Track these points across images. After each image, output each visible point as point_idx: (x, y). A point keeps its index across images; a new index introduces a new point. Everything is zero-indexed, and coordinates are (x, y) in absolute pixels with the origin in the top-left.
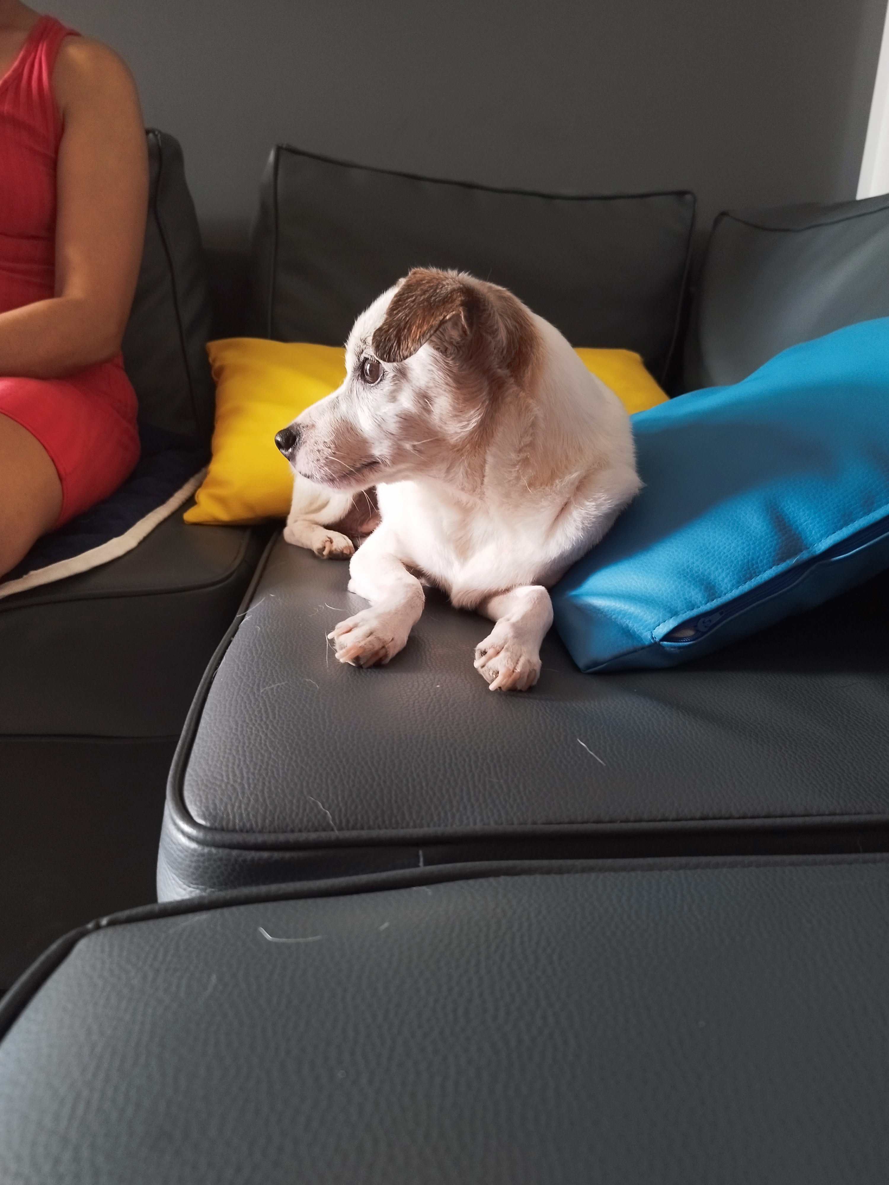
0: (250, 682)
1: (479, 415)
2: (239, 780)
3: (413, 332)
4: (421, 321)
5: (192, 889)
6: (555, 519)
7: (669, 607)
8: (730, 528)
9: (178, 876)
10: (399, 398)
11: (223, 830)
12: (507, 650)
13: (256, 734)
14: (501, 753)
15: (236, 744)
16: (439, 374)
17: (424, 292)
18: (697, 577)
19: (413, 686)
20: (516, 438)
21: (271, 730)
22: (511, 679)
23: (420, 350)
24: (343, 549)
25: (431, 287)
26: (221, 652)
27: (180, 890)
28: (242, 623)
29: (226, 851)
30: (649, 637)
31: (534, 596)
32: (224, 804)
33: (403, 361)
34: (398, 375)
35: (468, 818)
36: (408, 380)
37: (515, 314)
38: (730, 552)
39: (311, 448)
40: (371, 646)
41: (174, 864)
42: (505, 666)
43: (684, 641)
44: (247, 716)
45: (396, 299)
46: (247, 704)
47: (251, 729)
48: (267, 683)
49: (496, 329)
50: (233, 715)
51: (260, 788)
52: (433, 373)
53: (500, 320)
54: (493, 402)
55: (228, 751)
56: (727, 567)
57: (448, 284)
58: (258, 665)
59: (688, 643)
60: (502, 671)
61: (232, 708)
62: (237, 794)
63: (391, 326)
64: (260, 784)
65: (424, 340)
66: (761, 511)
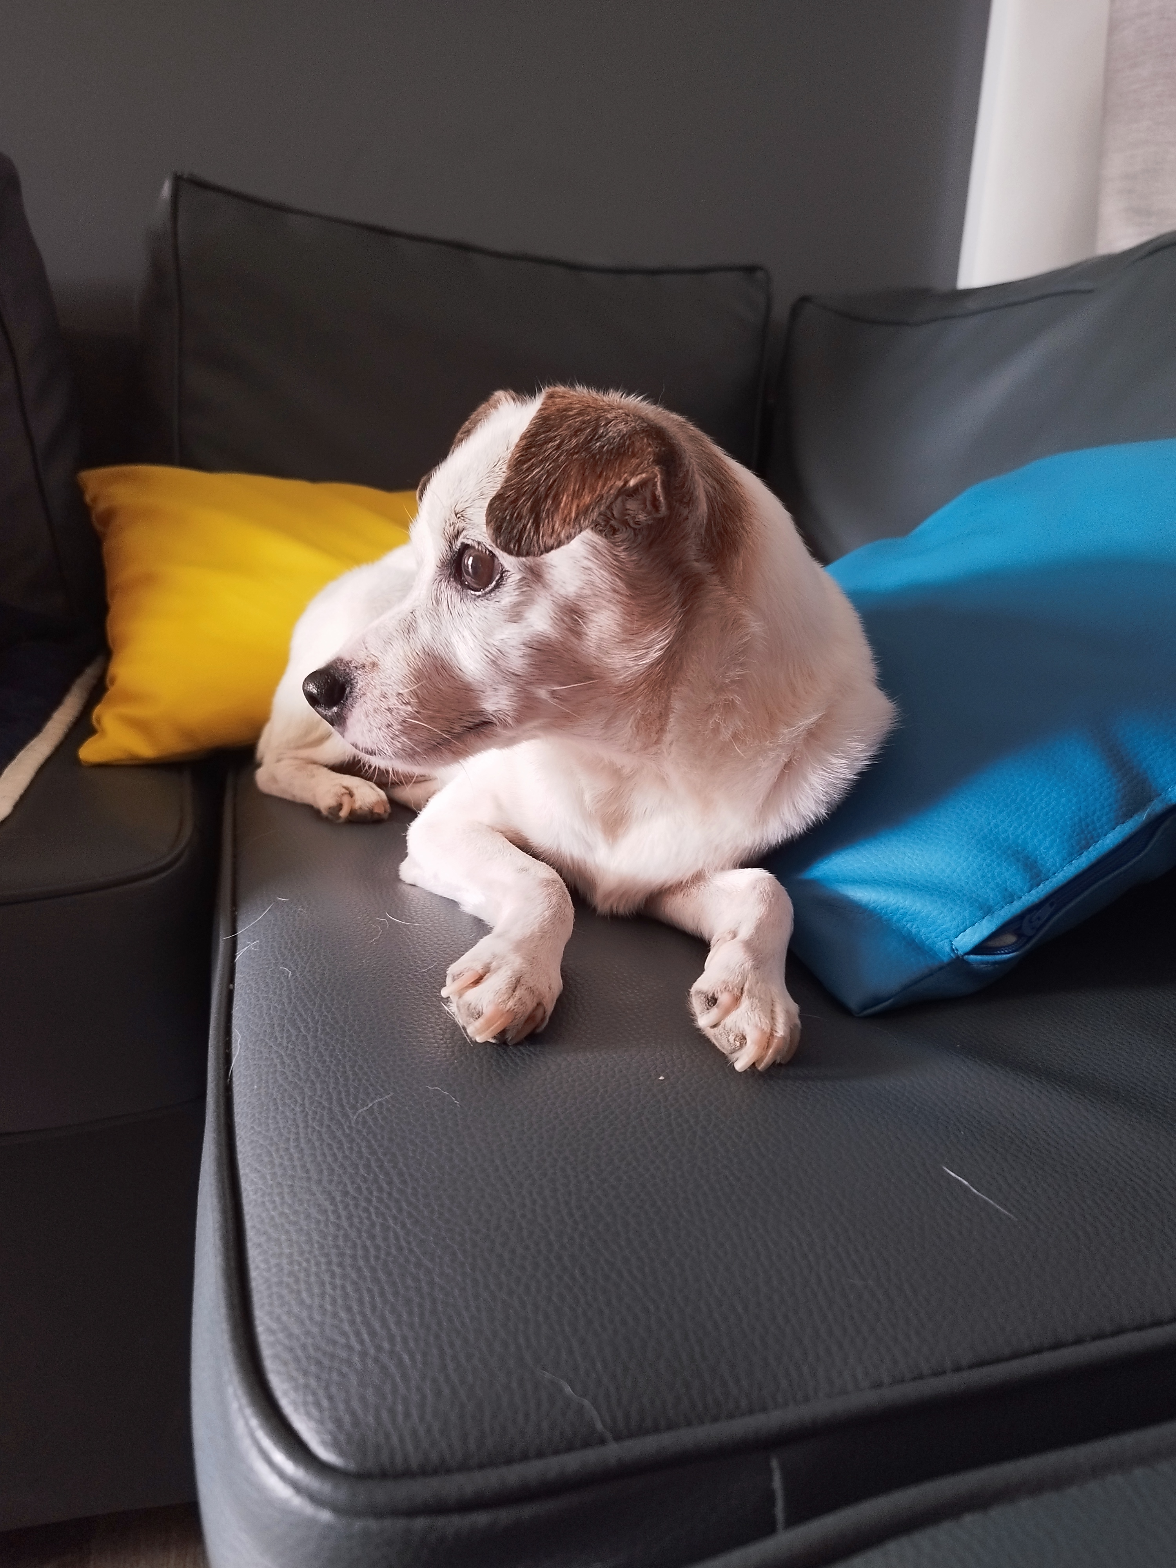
0: (321, 1097)
1: (666, 637)
3: (562, 505)
4: (579, 487)
6: (776, 783)
7: (976, 901)
10: (527, 615)
12: (750, 994)
13: (381, 1225)
15: (349, 1252)
16: (602, 575)
17: (577, 432)
18: (1008, 848)
19: (618, 1083)
21: (410, 1214)
22: (768, 1050)
23: (576, 538)
24: (373, 807)
25: (587, 423)
28: (238, 955)
30: (947, 949)
32: (371, 1409)
33: (543, 556)
34: (529, 577)
36: (545, 586)
39: (376, 705)
40: (523, 1008)
42: (755, 1023)
43: (1002, 952)
44: (346, 1180)
45: (524, 442)
46: (335, 1151)
47: (367, 1211)
48: (356, 1100)
50: (314, 1175)
51: (436, 1361)
57: (617, 418)
59: (1011, 955)
60: (750, 1034)
61: (307, 1159)
62: (394, 1382)
63: (520, 493)
64: (434, 1351)
65: (587, 521)
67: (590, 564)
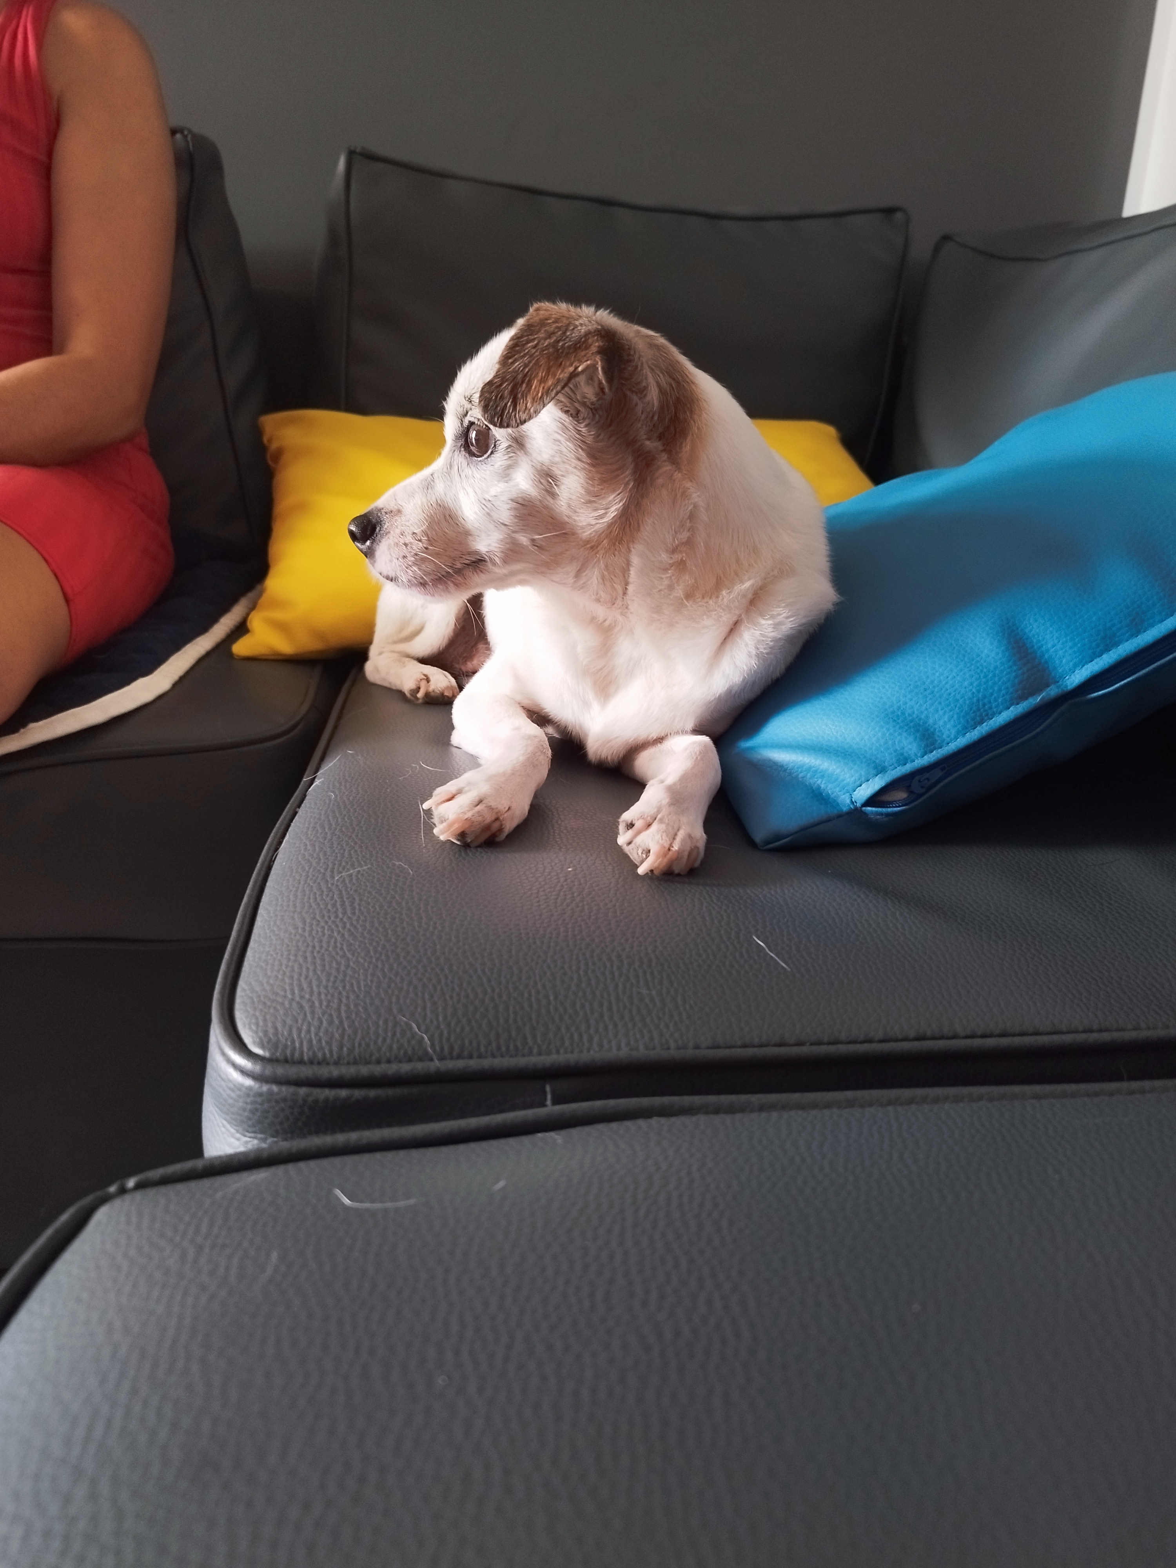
0: (321, 867)
1: (621, 501)
2: (307, 996)
3: (533, 387)
4: (545, 373)
5: (249, 1139)
6: (722, 643)
7: (874, 762)
8: (954, 656)
9: (229, 1123)
10: (514, 476)
11: (286, 1061)
12: (661, 821)
13: (329, 935)
14: (652, 956)
15: (303, 949)
16: (568, 446)
17: (550, 335)
18: (912, 721)
19: (537, 870)
20: (669, 533)
21: (349, 930)
22: (666, 860)
23: (542, 412)
24: (444, 690)
25: (559, 328)
26: (283, 827)
27: (233, 1140)
28: (310, 789)
29: (292, 1089)
30: (848, 801)
31: (696, 750)
32: (287, 1027)
33: (520, 427)
34: (513, 445)
35: (610, 1042)
36: (526, 453)
37: (670, 367)
38: (955, 688)
39: (396, 541)
40: (480, 819)
41: (224, 1107)
42: (658, 842)
43: (894, 805)
44: (317, 912)
45: (512, 342)
46: (317, 896)
47: (323, 927)
48: (344, 869)
49: (645, 387)
50: (298, 910)
51: (335, 1006)
52: (560, 444)
53: (650, 375)
54: (639, 485)
55: (292, 958)
56: (950, 707)
57: (582, 324)
58: (332, 844)
59: (899, 809)
60: (654, 849)
61: (298, 901)
62: (305, 1015)
63: (505, 380)
64: (336, 1001)
65: (548, 398)
66: (995, 633)
67: (559, 437)
